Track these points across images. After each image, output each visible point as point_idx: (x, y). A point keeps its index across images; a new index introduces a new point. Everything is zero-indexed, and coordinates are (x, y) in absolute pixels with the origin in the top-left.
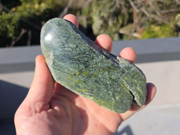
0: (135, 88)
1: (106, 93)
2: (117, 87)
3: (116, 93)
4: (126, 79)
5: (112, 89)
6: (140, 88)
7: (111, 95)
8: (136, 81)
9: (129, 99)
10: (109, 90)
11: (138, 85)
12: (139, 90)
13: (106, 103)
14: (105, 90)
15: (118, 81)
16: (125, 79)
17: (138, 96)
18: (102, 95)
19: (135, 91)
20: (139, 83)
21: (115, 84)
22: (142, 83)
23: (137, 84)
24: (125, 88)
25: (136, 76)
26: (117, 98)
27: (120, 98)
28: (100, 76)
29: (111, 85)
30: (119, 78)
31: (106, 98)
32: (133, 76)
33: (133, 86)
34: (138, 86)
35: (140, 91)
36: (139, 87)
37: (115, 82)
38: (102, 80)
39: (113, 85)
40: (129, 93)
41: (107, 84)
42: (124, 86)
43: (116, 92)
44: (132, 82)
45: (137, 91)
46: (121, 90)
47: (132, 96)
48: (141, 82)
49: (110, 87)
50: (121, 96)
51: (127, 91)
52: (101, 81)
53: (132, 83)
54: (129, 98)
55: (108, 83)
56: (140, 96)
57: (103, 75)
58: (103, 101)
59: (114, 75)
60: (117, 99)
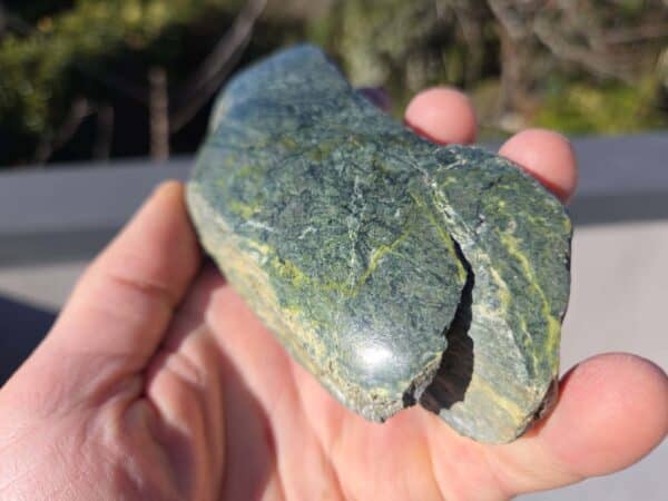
0: (488, 233)
1: (330, 222)
2: (393, 200)
3: (379, 229)
4: (451, 184)
5: (364, 208)
6: (520, 240)
7: (352, 235)
8: (502, 204)
9: (440, 279)
10: (351, 211)
11: (513, 223)
12: (512, 250)
13: (315, 279)
14: (333, 211)
15: (406, 181)
16: (446, 184)
17: (503, 284)
18: (309, 234)
19: (484, 248)
20: (517, 219)
21: (391, 188)
22: (539, 222)
23: (506, 219)
24: (431, 217)
25: (507, 187)
26: (375, 257)
27: (392, 264)
28: (337, 155)
29: (365, 192)
30: (415, 174)
31: (321, 253)
32: (492, 184)
33: (482, 221)
34: (510, 231)
35: (519, 262)
36: (515, 235)
37: (393, 182)
38: (339, 168)
39: (376, 190)
40: (449, 245)
41: (352, 184)
42: (431, 207)
43: (382, 224)
44: (480, 201)
45: (499, 252)
46: (406, 217)
47: (460, 265)
48: (532, 220)
49: (360, 196)
50: (399, 249)
51: (437, 231)
52: (334, 170)
53: (479, 206)
54: (441, 270)
55: (357, 180)
56: (515, 292)
57: (350, 152)
58: (305, 268)
59: (398, 159)
60: (372, 265)
